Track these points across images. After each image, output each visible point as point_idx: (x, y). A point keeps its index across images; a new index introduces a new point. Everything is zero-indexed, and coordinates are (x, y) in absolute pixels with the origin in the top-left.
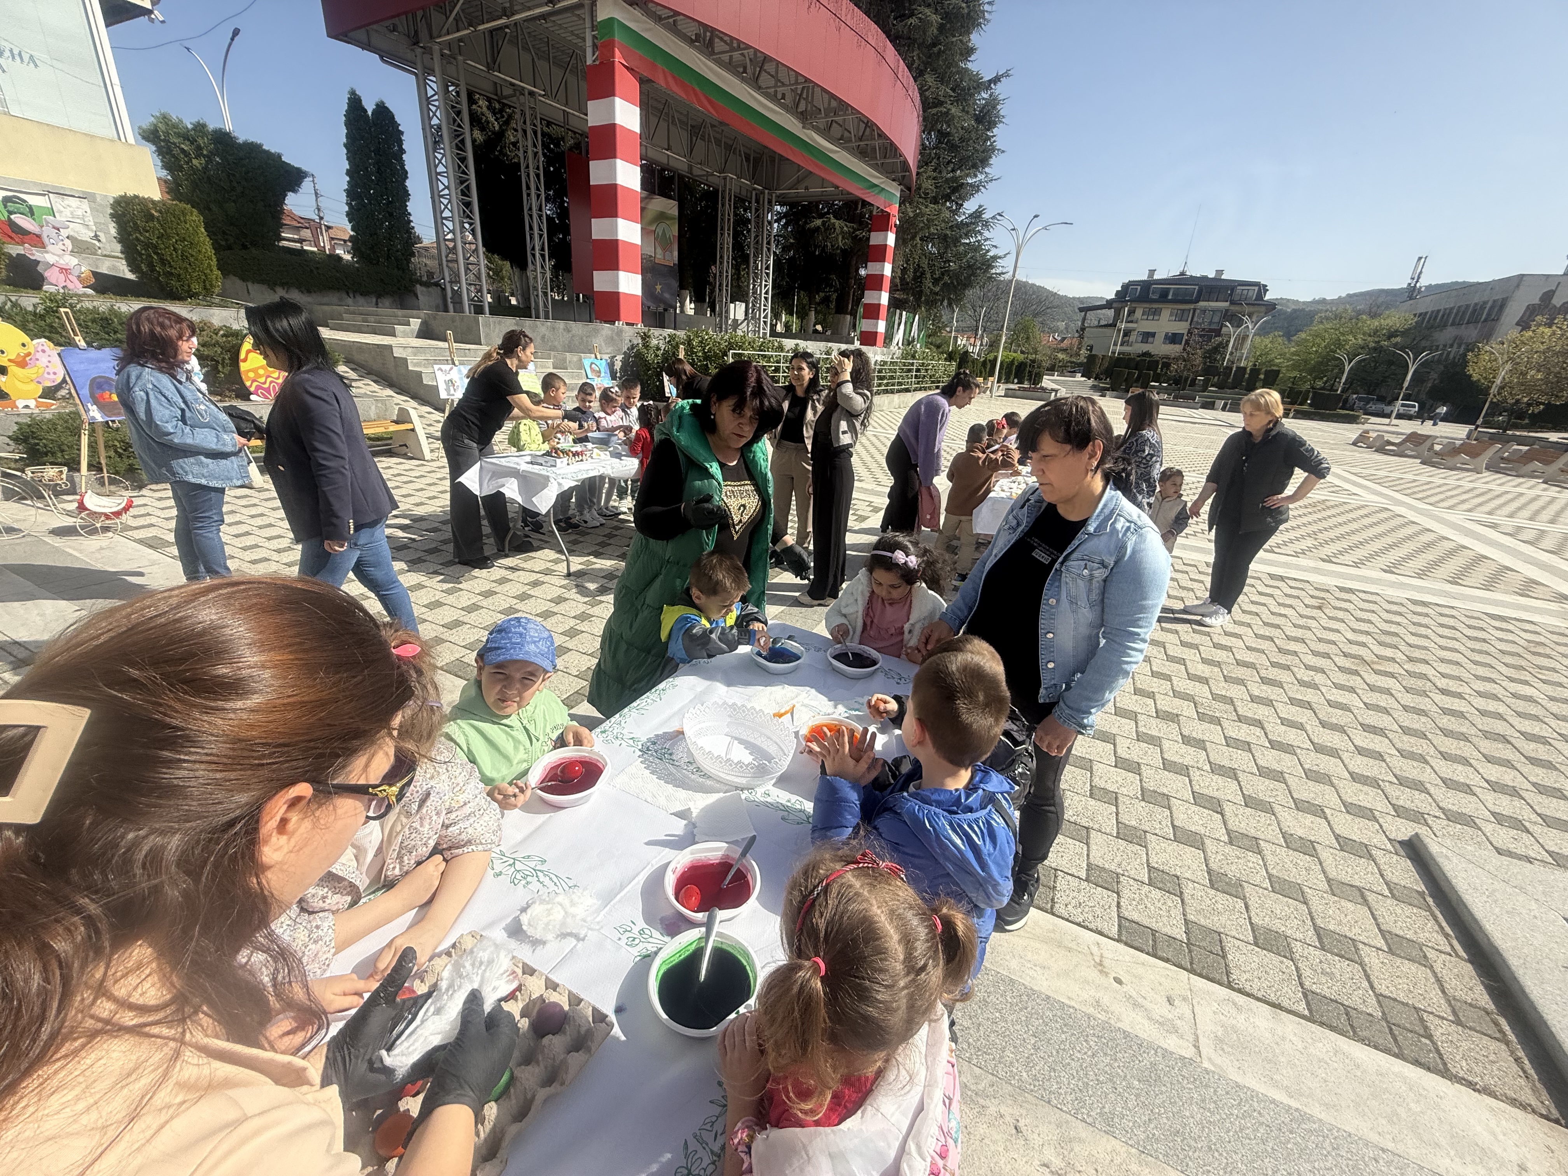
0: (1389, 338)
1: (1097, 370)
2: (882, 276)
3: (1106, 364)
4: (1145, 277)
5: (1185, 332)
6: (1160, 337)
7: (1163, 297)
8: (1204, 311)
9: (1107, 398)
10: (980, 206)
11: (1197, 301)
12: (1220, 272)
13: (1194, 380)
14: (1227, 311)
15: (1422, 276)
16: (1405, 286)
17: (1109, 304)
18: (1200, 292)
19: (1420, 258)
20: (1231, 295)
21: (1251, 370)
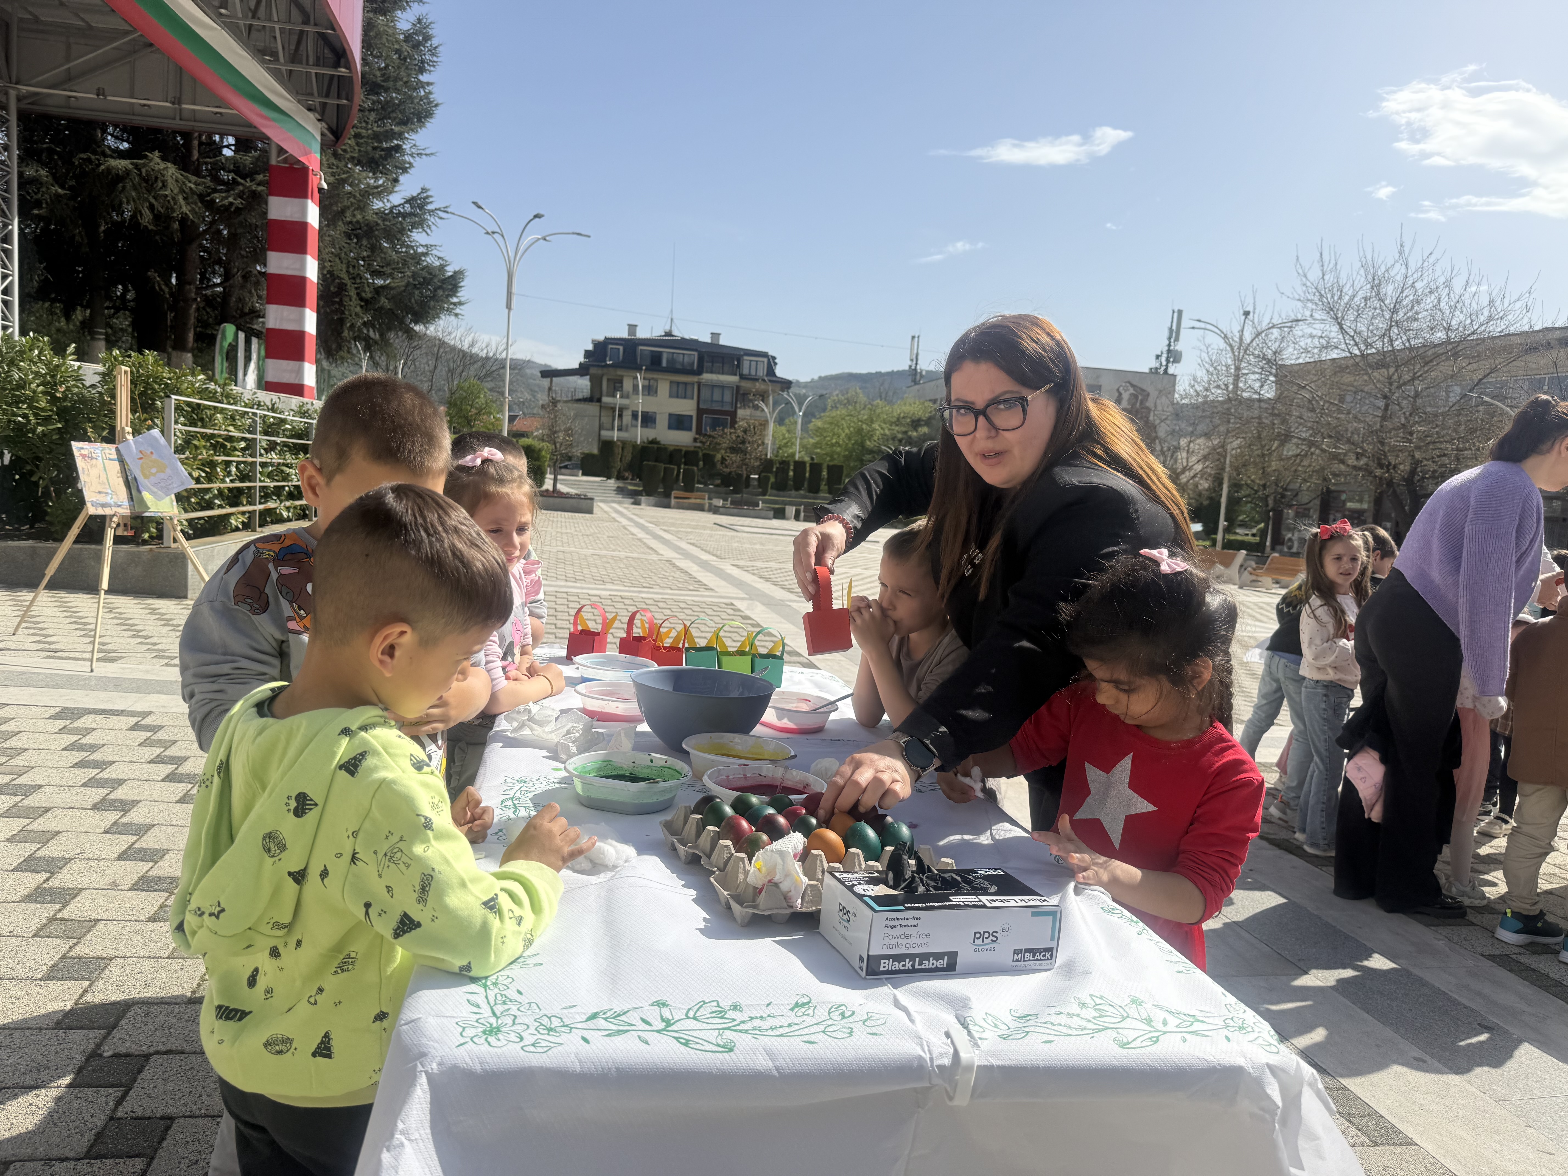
0: (915, 429)
1: (618, 465)
2: (302, 281)
3: (628, 457)
4: (624, 334)
5: (693, 413)
6: (662, 422)
7: (655, 363)
8: (713, 386)
9: (643, 506)
10: (424, 190)
11: (699, 372)
12: (716, 336)
13: (748, 477)
14: (738, 387)
15: (920, 357)
16: (907, 368)
17: (582, 370)
18: (701, 359)
19: (913, 337)
20: (738, 366)
21: (811, 465)
